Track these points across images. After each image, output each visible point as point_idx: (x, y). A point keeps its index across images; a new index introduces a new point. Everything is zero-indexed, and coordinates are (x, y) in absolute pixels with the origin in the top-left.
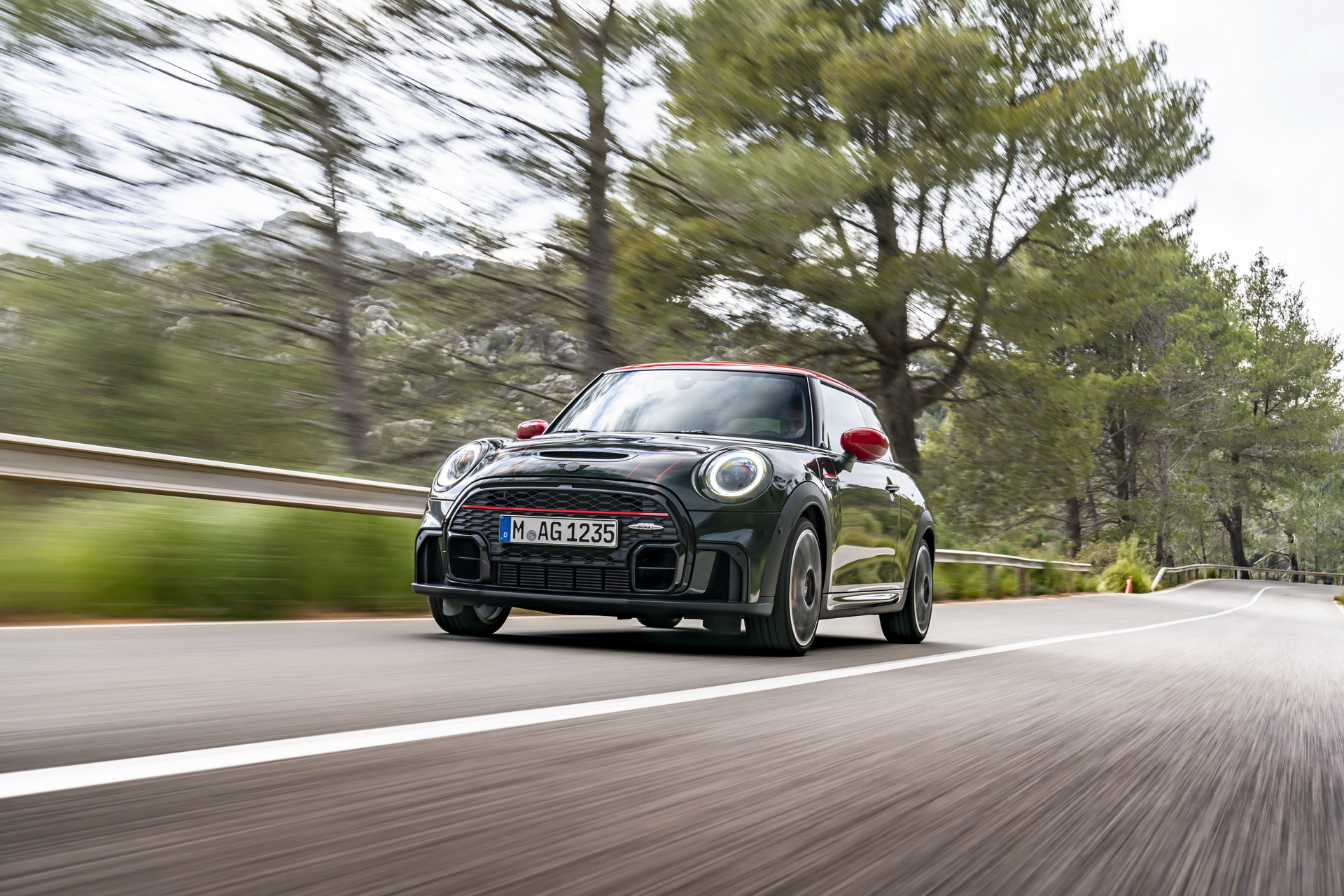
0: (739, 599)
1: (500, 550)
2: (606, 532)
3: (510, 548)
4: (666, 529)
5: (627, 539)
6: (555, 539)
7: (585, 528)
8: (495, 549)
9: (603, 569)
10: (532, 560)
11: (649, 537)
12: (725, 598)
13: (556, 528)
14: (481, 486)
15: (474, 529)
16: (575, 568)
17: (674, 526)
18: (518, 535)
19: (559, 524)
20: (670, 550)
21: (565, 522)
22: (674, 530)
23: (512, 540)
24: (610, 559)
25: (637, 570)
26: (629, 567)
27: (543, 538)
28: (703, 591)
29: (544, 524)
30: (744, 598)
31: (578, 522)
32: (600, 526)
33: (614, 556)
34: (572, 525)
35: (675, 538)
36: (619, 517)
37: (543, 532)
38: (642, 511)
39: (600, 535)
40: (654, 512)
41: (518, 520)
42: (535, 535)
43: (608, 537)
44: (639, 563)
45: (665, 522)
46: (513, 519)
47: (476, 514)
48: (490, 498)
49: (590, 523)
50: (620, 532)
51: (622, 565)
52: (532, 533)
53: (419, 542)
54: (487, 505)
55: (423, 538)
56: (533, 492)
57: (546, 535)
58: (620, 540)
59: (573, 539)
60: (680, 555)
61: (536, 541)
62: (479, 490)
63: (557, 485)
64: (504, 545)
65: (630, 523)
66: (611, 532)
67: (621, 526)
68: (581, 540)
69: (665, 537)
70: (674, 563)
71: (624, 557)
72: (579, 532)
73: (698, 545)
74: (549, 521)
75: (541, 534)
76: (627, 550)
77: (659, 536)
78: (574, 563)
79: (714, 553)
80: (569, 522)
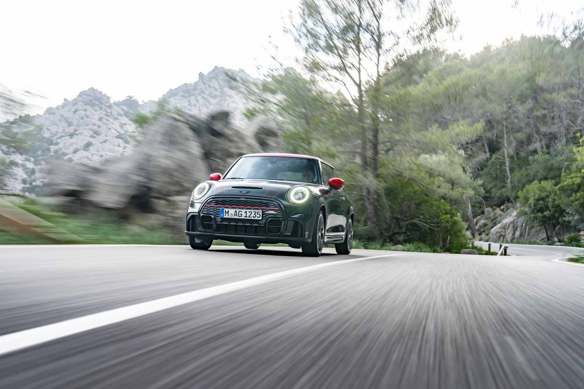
0: (302, 237)
1: (220, 220)
2: (258, 214)
3: (223, 219)
4: (278, 213)
5: (265, 217)
6: (240, 217)
7: (250, 213)
8: (218, 220)
9: (256, 227)
10: (231, 224)
11: (272, 216)
12: (297, 237)
13: (240, 213)
14: (212, 198)
15: (210, 213)
16: (246, 226)
17: (281, 213)
18: (227, 215)
19: (241, 212)
20: (280, 220)
21: (244, 211)
22: (281, 214)
23: (225, 217)
24: (259, 223)
25: (268, 227)
26: (265, 226)
27: (236, 216)
28: (290, 234)
29: (236, 211)
30: (303, 236)
31: (248, 211)
32: (256, 212)
33: (260, 222)
34: (246, 212)
35: (281, 216)
36: (262, 209)
37: (236, 214)
38: (270, 207)
39: (256, 215)
40: (274, 208)
41: (227, 210)
42: (233, 215)
43: (259, 216)
44: (269, 225)
45: (278, 211)
46: (225, 210)
47: (211, 208)
48: (216, 202)
49: (252, 211)
50: (263, 214)
51: (263, 225)
52: (232, 214)
53: (188, 217)
54: (215, 205)
55: (190, 216)
56: (231, 200)
57: (237, 215)
58: (262, 217)
59: (246, 217)
60: (283, 222)
61: (233, 217)
62: (211, 199)
63: (240, 198)
64: (221, 218)
65: (266, 211)
66: (260, 214)
67: (263, 212)
68: (249, 217)
69: (278, 216)
70: (281, 225)
71: (264, 223)
72: (248, 214)
73: (289, 219)
74: (238, 211)
75: (235, 215)
76: (265, 220)
77: (276, 216)
78: (246, 224)
79: (294, 221)
80: (245, 211)
